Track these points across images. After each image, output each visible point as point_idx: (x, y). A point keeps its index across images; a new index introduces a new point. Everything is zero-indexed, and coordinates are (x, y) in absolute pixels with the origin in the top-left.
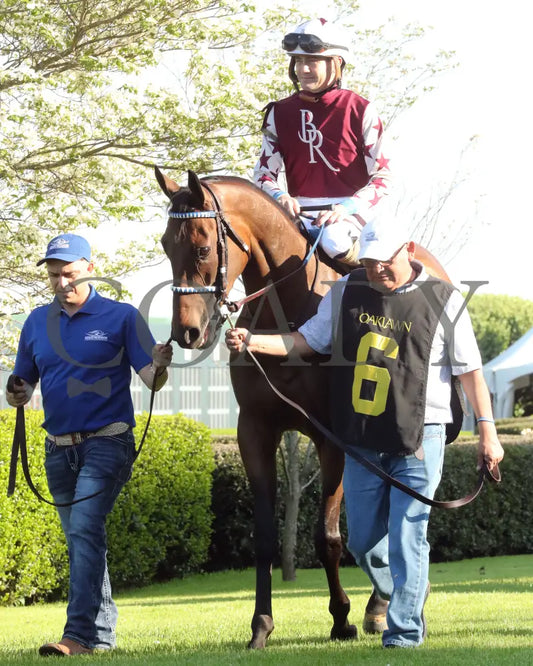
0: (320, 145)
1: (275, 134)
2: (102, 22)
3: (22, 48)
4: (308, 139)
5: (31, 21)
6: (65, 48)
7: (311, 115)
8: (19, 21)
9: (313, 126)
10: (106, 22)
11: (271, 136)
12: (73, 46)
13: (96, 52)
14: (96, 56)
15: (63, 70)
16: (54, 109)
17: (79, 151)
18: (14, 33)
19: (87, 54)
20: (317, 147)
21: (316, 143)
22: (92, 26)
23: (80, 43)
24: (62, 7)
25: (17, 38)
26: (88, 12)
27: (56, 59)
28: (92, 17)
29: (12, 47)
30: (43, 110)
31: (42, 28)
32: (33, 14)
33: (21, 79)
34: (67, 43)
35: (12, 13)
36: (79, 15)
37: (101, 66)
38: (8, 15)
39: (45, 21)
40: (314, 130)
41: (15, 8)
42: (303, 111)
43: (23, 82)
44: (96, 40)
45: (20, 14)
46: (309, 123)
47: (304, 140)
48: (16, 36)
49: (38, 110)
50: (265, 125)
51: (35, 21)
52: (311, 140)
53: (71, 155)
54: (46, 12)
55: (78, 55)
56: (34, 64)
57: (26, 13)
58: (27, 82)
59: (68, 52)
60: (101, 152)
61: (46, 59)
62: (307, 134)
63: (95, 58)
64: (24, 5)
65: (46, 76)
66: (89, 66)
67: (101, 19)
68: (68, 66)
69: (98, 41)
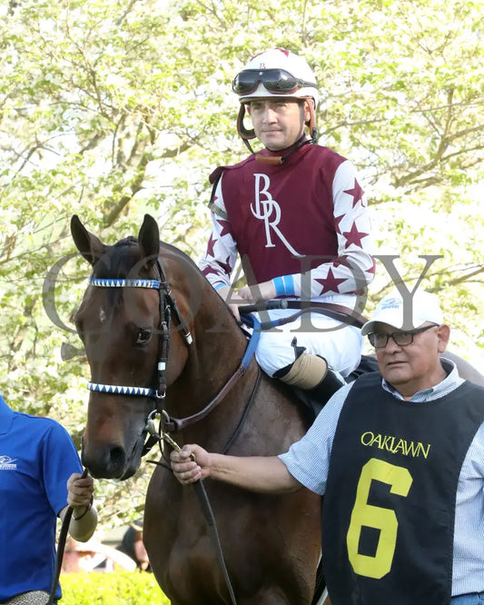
0: (277, 221)
1: (224, 209)
2: (470, 131)
3: (380, 164)
4: (262, 214)
5: (390, 132)
6: (428, 161)
7: (267, 180)
8: (376, 132)
9: (269, 196)
10: (475, 130)
11: (220, 212)
12: (438, 158)
13: (463, 164)
14: (463, 168)
15: (427, 185)
16: (417, 231)
17: (445, 278)
18: (370, 146)
19: (453, 166)
20: (274, 225)
21: (272, 219)
22: (459, 135)
23: (445, 155)
24: (424, 115)
25: (373, 152)
26: (455, 119)
27: (418, 173)
28: (459, 124)
29: (368, 163)
30: (404, 232)
31: (403, 140)
32: (392, 123)
33: (378, 199)
34: (432, 156)
35: (367, 123)
36: (443, 123)
37: (469, 181)
38: (364, 125)
39: (405, 131)
40: (271, 201)
41: (371, 118)
42: (258, 176)
43: (381, 201)
44: (464, 150)
45: (377, 124)
46: (264, 192)
47: (258, 216)
48: (373, 149)
49: (399, 233)
50: (213, 198)
51: (395, 131)
52: (268, 214)
53: (437, 283)
54: (407, 122)
55: (442, 168)
56: (394, 181)
57: (384, 123)
58: (386, 201)
59: (432, 166)
60: (471, 278)
61: (406, 174)
62: (261, 206)
63: (463, 172)
64: (381, 114)
65: (408, 193)
66: (456, 181)
67: (470, 127)
68: (432, 181)
69: (466, 151)
